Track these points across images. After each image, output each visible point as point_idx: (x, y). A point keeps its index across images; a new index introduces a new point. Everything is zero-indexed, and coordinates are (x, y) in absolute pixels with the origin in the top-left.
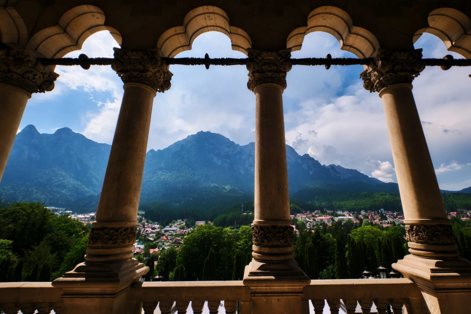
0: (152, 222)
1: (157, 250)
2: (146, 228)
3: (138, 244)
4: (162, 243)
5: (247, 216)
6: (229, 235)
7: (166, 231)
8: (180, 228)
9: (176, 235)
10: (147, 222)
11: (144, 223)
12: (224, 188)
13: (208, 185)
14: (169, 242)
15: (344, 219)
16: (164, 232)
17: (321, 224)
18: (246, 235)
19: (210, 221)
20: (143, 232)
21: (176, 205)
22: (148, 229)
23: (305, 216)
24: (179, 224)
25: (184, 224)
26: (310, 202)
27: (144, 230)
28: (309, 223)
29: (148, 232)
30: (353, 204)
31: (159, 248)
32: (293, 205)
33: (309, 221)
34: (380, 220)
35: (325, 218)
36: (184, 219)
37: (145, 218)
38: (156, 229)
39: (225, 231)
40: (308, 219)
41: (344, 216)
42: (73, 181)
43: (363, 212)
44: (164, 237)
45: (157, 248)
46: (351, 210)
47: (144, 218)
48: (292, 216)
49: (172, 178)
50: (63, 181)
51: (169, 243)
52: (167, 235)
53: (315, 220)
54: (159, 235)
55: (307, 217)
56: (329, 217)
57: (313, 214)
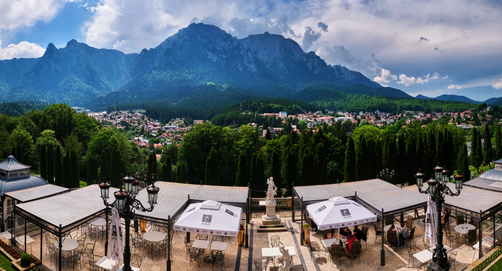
0: (153, 120)
1: (160, 144)
2: (148, 125)
3: (143, 139)
4: (164, 139)
5: (246, 115)
6: (228, 135)
7: (166, 128)
8: (179, 126)
9: (175, 132)
10: (149, 120)
11: (147, 120)
12: (221, 87)
13: (203, 84)
14: (170, 138)
15: (343, 119)
16: (164, 129)
17: (322, 124)
18: (247, 134)
19: (208, 120)
20: (146, 129)
21: (174, 104)
22: (150, 126)
23: (306, 117)
24: (178, 123)
25: (183, 122)
26: (312, 103)
27: (147, 127)
28: (310, 123)
29: (150, 129)
30: (353, 105)
31: (161, 143)
32: (295, 105)
33: (310, 122)
34: (374, 120)
35: (326, 119)
36: (182, 118)
37: (147, 116)
38: (157, 126)
39: (224, 130)
40: (309, 120)
41: (344, 116)
42: (86, 85)
43: (361, 113)
44: (165, 133)
45: (160, 143)
46: (351, 111)
47: (145, 116)
48: (293, 116)
49: (167, 77)
50: (80, 86)
51: (170, 140)
52: (167, 132)
53: (316, 121)
54: (161, 132)
55: (308, 118)
56: (330, 117)
57: (315, 114)
